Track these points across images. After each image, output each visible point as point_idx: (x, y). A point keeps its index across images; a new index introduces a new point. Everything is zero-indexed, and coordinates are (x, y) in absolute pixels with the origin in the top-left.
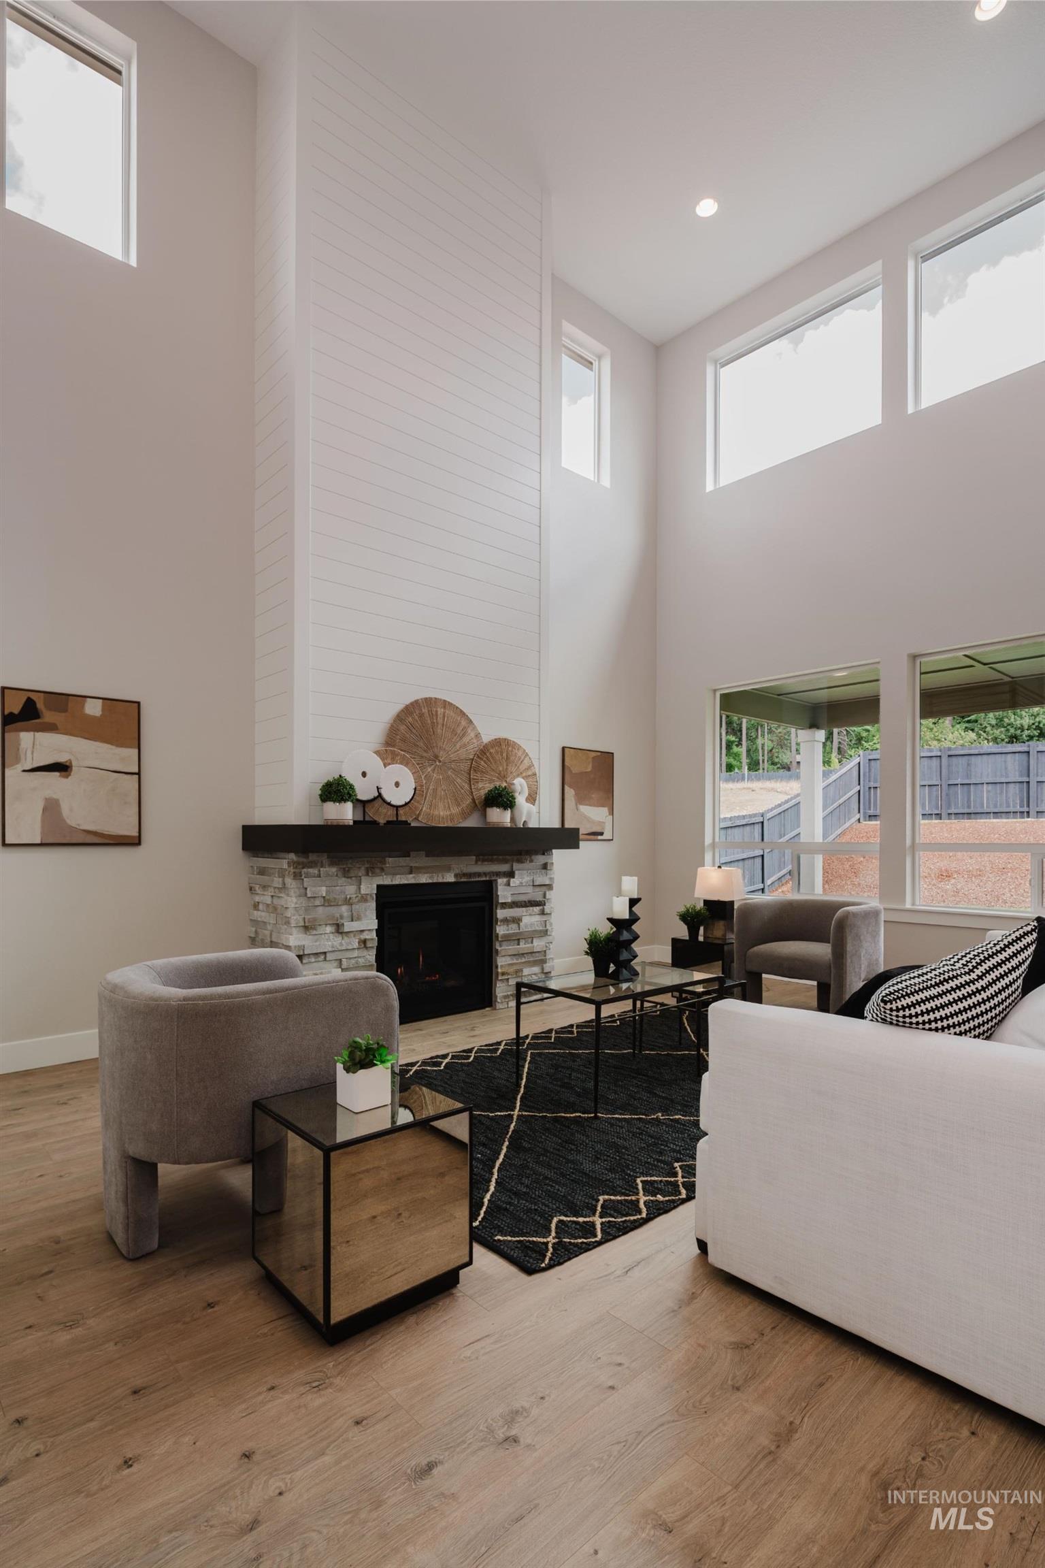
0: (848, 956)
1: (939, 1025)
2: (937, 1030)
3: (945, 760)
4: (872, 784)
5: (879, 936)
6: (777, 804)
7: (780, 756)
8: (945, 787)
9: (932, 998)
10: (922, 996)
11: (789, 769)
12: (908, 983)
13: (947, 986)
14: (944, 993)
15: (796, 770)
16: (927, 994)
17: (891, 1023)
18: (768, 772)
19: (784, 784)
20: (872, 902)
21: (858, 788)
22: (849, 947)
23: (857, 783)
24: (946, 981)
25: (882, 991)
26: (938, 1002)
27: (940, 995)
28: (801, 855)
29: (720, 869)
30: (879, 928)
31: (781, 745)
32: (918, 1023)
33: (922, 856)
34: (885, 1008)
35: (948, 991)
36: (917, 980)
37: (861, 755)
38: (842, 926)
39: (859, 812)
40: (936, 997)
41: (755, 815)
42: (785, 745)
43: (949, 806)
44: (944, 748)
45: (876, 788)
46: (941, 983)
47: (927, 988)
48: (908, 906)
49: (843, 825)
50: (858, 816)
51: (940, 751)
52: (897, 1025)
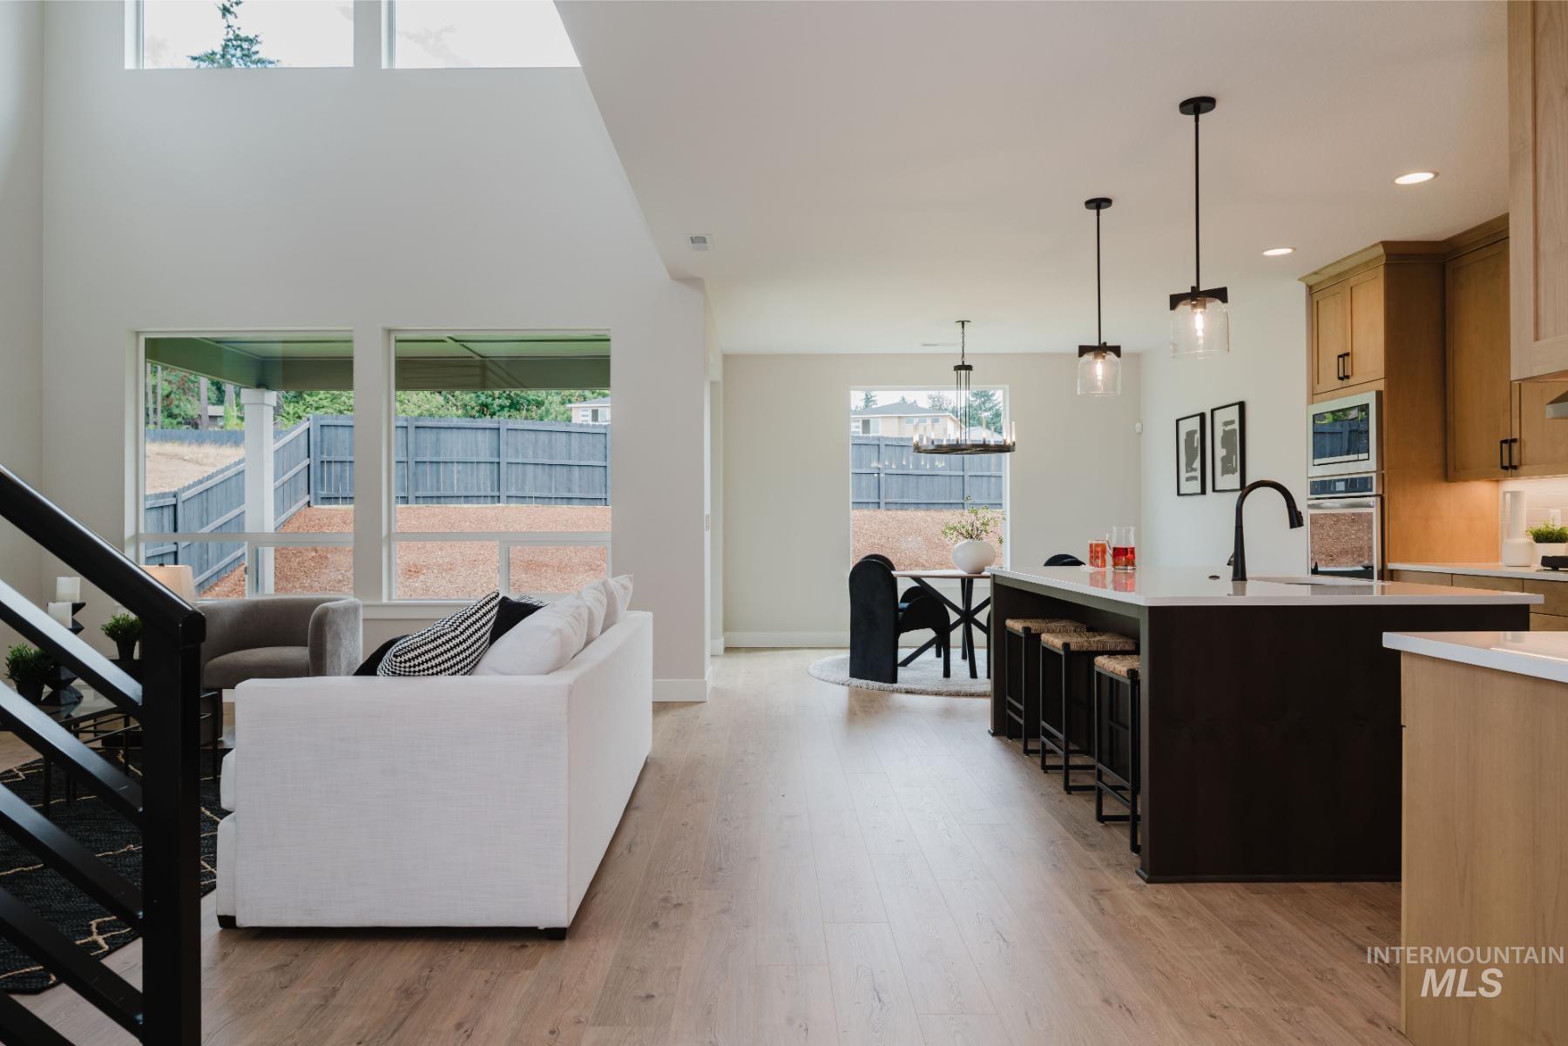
0: (328, 654)
1: (435, 670)
2: (433, 674)
3: (411, 431)
4: (325, 457)
5: (358, 631)
6: (196, 480)
7: (182, 404)
8: (412, 464)
9: (429, 651)
10: (422, 650)
11: (196, 426)
12: (412, 641)
13: (440, 641)
14: (438, 647)
15: (207, 427)
16: (426, 648)
17: (400, 675)
18: (162, 428)
19: (194, 448)
20: (348, 598)
21: (306, 462)
22: (329, 647)
23: (306, 455)
24: (439, 637)
25: (394, 649)
26: (433, 654)
27: (435, 648)
28: (260, 548)
29: (162, 568)
30: (358, 625)
31: (183, 389)
32: (419, 671)
33: (396, 546)
34: (396, 662)
35: (441, 645)
36: (417, 639)
37: (311, 418)
38: (321, 623)
39: (309, 493)
40: (432, 649)
41: (164, 495)
42: (189, 389)
43: (417, 489)
44: (411, 417)
45: (330, 462)
46: (435, 639)
47: (426, 644)
48: (385, 600)
49: (288, 510)
50: (307, 498)
51: (407, 420)
52: (404, 675)
